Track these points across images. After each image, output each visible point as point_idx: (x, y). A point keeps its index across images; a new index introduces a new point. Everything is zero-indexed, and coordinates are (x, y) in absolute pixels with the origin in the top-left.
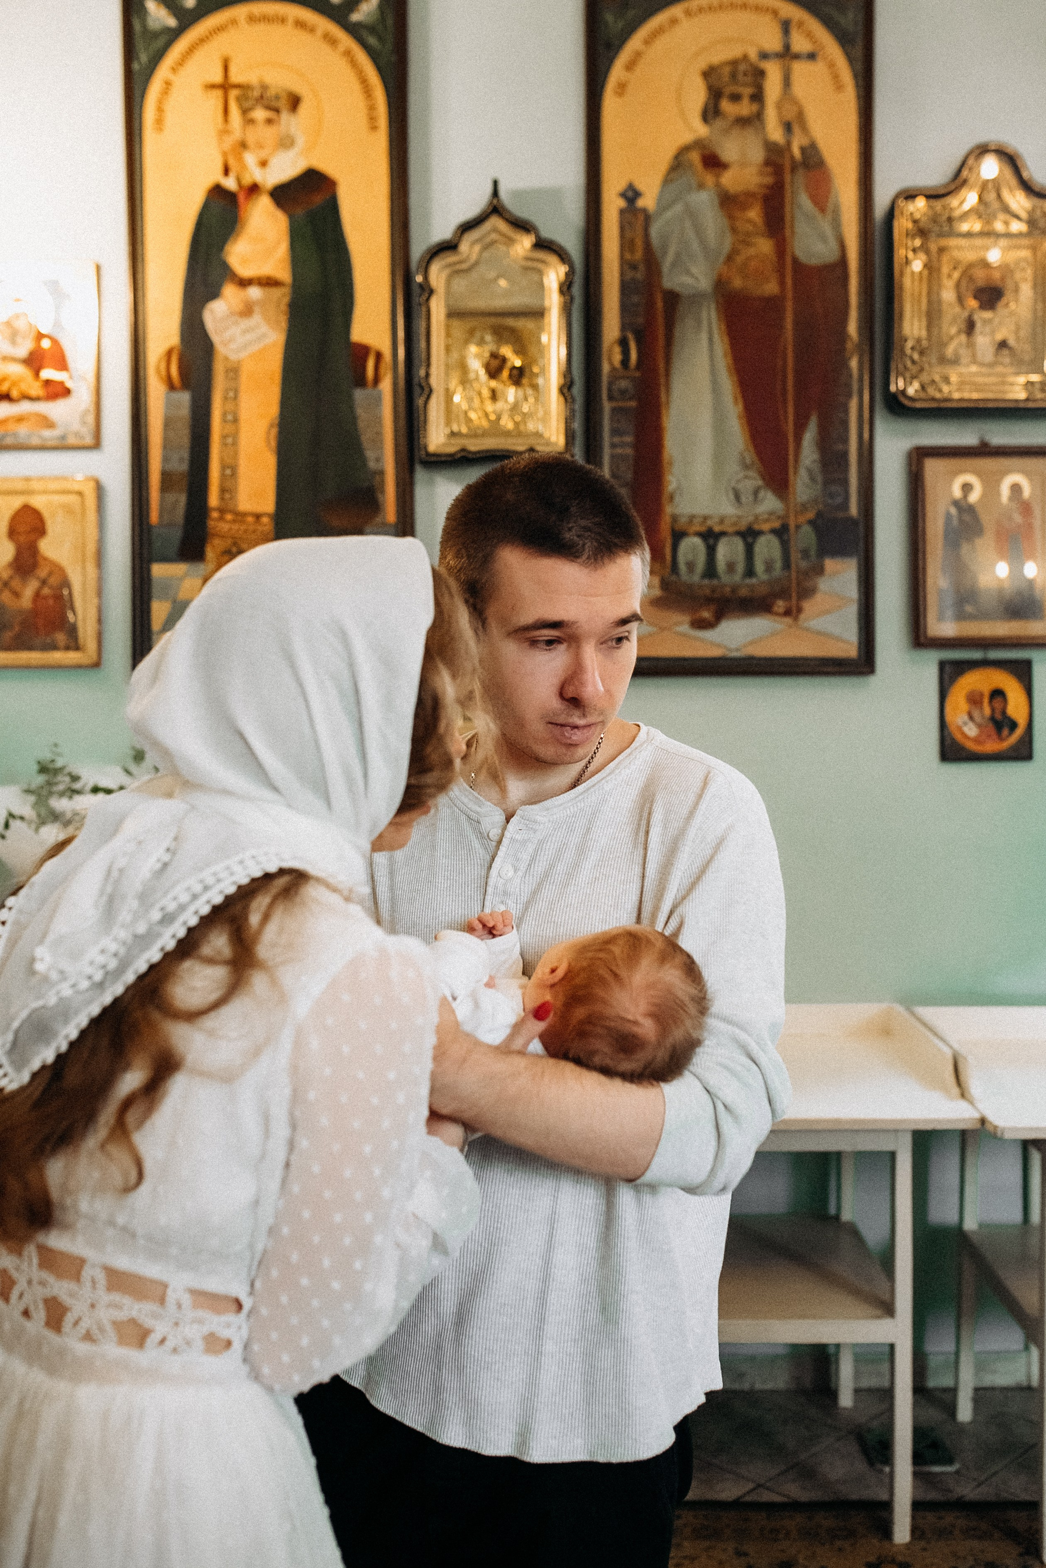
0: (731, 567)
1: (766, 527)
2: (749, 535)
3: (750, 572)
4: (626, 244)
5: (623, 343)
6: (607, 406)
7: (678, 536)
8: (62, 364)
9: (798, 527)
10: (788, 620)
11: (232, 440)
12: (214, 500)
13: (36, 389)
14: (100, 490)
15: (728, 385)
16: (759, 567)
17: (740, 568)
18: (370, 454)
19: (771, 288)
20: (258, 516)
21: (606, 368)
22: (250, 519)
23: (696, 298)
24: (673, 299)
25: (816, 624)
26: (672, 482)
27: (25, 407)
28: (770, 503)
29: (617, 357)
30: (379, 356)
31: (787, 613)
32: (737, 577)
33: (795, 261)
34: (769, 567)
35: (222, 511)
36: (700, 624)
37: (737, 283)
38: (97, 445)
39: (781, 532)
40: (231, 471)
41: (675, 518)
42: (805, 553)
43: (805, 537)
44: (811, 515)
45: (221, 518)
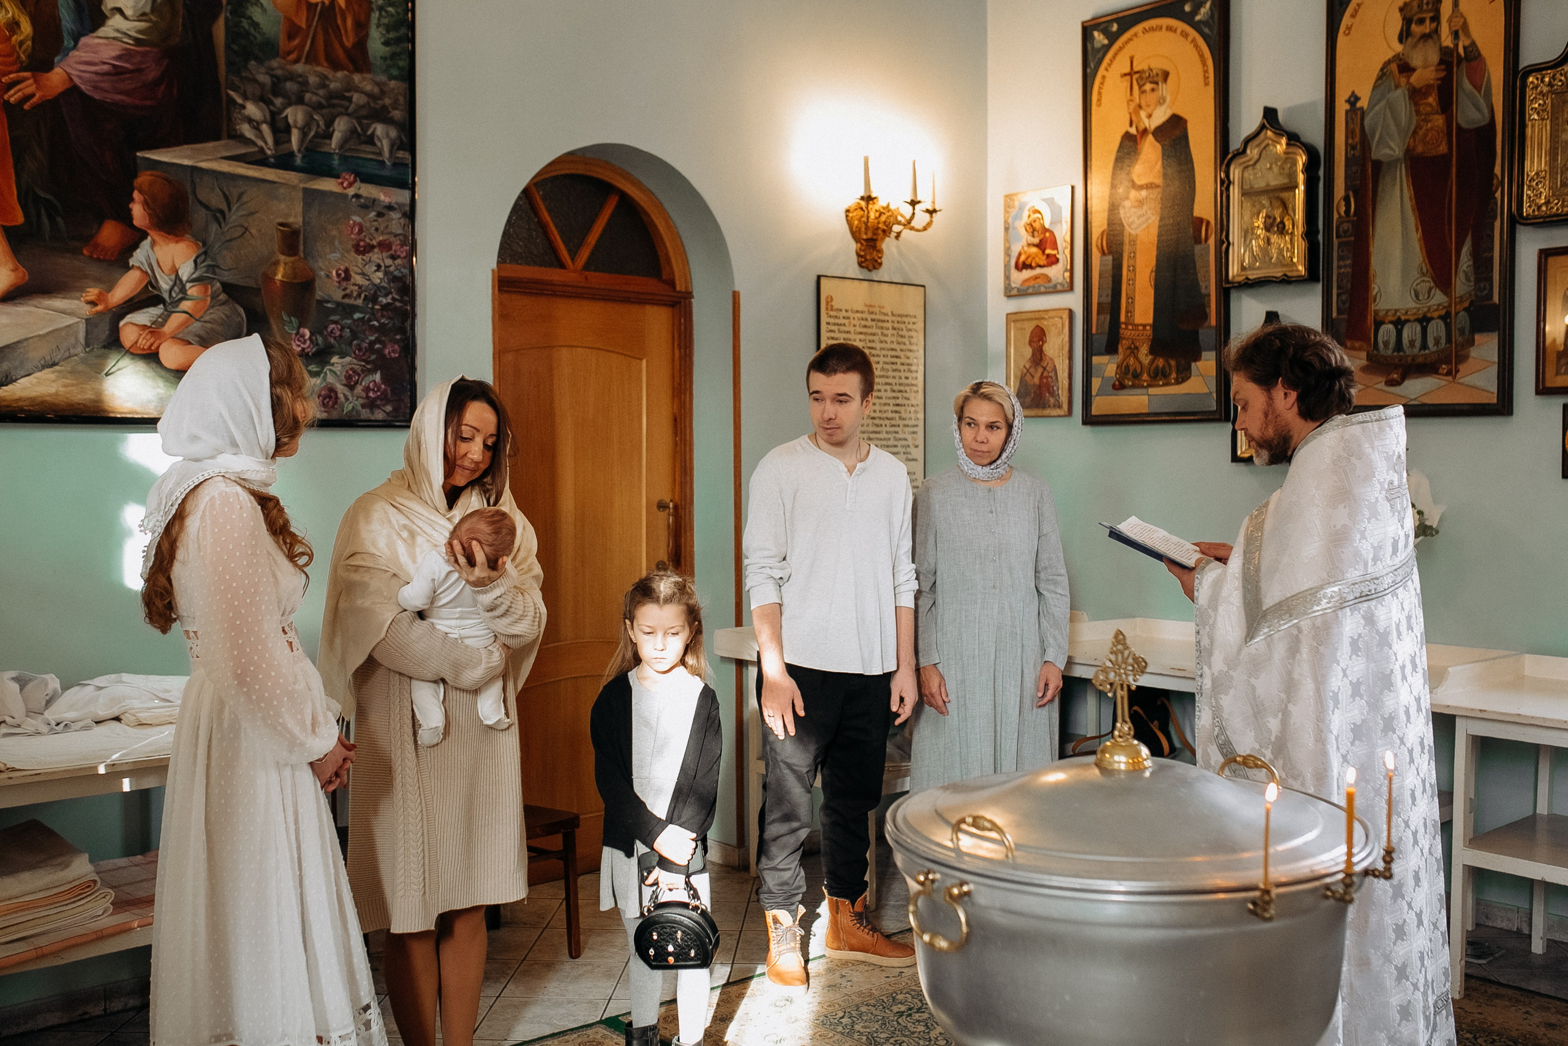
0: (1412, 343)
1: (1436, 314)
2: (1424, 321)
3: (1424, 346)
4: (1349, 133)
5: (1347, 199)
6: (1335, 241)
7: (1378, 324)
8: (1055, 246)
9: (1457, 314)
10: (1450, 378)
11: (1132, 281)
12: (1123, 318)
13: (1042, 260)
14: (1071, 313)
15: (1412, 220)
16: (1431, 342)
17: (1418, 344)
18: (1203, 285)
19: (1443, 148)
20: (1144, 326)
21: (1336, 216)
22: (1141, 328)
23: (1393, 163)
24: (1378, 165)
25: (1467, 380)
26: (1375, 289)
27: (1038, 271)
28: (1439, 298)
29: (1343, 209)
30: (1208, 223)
31: (1449, 373)
32: (1416, 351)
33: (1459, 127)
34: (1437, 342)
35: (1126, 324)
36: (1391, 383)
37: (1420, 149)
38: (1071, 288)
39: (1446, 318)
40: (1131, 299)
41: (1376, 312)
42: (1462, 331)
43: (1462, 319)
44: (1466, 304)
45: (1126, 328)
